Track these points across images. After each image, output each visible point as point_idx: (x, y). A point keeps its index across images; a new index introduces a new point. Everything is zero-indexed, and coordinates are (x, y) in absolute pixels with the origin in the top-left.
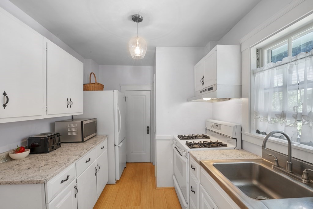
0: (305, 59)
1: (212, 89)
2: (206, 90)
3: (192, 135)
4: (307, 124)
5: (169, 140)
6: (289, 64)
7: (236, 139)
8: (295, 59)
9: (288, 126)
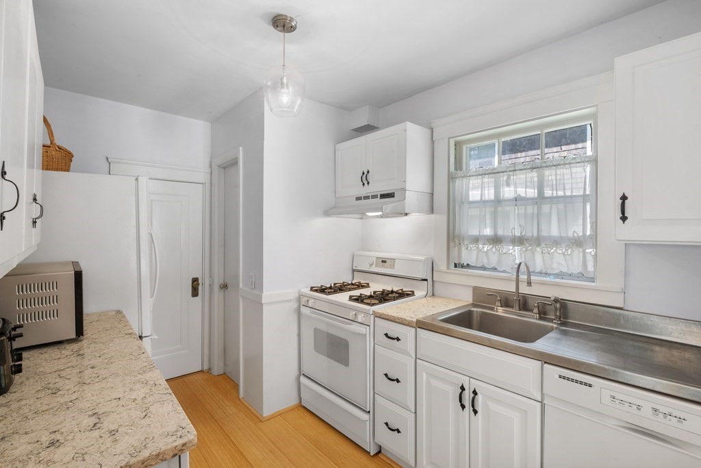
0: (525, 171)
1: (393, 196)
2: (374, 197)
3: (335, 284)
4: (530, 250)
5: (290, 301)
6: (505, 173)
7: (426, 280)
8: (513, 169)
9: (505, 253)
